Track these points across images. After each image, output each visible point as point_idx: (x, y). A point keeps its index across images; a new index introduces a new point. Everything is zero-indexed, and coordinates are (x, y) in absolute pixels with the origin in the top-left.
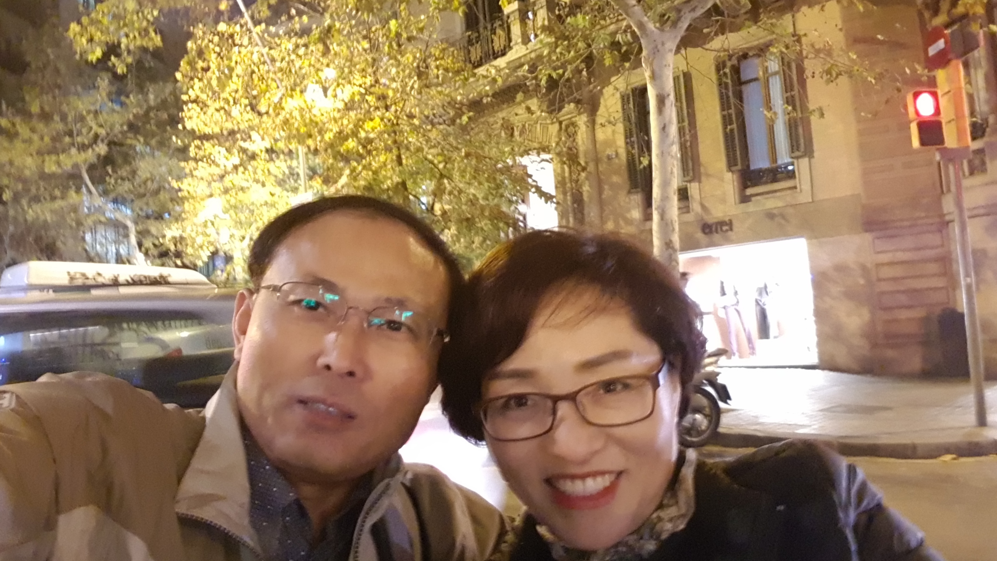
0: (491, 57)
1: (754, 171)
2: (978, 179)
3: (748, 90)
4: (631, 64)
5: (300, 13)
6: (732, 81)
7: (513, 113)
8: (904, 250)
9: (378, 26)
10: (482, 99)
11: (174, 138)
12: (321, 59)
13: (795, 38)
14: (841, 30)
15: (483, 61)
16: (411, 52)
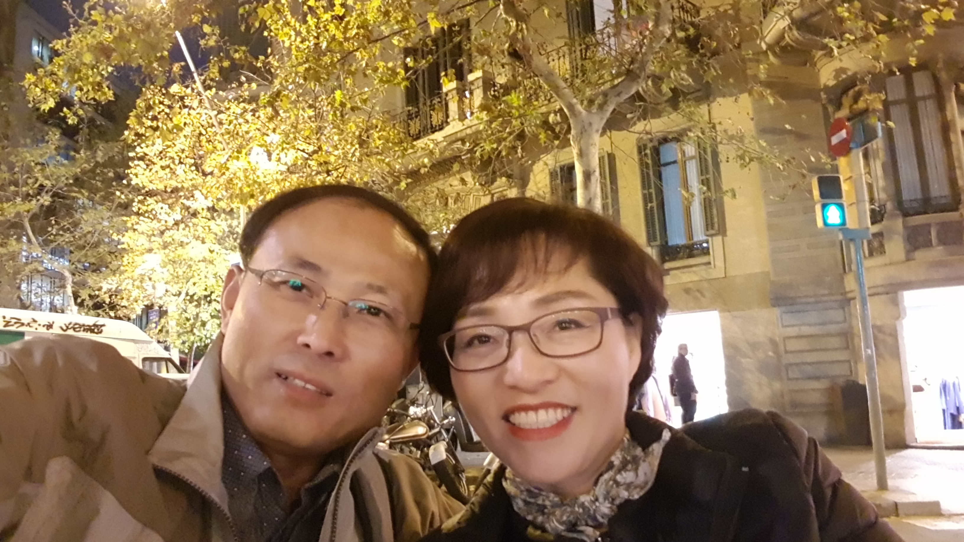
0: (429, 131)
1: (672, 247)
2: (877, 261)
3: (668, 172)
4: (560, 142)
5: (249, 80)
6: (652, 161)
7: (447, 183)
8: (809, 325)
9: (324, 97)
10: (419, 169)
11: (118, 193)
12: (267, 124)
13: (711, 125)
14: (752, 119)
15: (422, 134)
16: (354, 122)
